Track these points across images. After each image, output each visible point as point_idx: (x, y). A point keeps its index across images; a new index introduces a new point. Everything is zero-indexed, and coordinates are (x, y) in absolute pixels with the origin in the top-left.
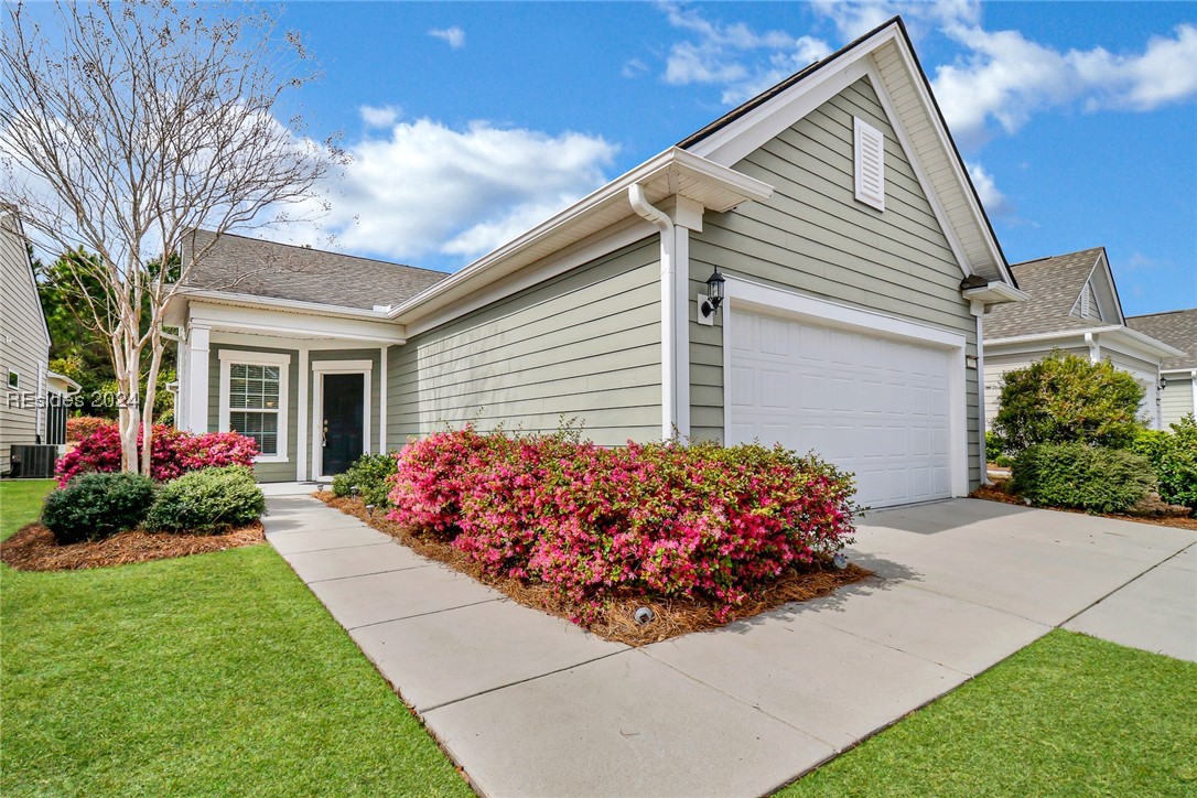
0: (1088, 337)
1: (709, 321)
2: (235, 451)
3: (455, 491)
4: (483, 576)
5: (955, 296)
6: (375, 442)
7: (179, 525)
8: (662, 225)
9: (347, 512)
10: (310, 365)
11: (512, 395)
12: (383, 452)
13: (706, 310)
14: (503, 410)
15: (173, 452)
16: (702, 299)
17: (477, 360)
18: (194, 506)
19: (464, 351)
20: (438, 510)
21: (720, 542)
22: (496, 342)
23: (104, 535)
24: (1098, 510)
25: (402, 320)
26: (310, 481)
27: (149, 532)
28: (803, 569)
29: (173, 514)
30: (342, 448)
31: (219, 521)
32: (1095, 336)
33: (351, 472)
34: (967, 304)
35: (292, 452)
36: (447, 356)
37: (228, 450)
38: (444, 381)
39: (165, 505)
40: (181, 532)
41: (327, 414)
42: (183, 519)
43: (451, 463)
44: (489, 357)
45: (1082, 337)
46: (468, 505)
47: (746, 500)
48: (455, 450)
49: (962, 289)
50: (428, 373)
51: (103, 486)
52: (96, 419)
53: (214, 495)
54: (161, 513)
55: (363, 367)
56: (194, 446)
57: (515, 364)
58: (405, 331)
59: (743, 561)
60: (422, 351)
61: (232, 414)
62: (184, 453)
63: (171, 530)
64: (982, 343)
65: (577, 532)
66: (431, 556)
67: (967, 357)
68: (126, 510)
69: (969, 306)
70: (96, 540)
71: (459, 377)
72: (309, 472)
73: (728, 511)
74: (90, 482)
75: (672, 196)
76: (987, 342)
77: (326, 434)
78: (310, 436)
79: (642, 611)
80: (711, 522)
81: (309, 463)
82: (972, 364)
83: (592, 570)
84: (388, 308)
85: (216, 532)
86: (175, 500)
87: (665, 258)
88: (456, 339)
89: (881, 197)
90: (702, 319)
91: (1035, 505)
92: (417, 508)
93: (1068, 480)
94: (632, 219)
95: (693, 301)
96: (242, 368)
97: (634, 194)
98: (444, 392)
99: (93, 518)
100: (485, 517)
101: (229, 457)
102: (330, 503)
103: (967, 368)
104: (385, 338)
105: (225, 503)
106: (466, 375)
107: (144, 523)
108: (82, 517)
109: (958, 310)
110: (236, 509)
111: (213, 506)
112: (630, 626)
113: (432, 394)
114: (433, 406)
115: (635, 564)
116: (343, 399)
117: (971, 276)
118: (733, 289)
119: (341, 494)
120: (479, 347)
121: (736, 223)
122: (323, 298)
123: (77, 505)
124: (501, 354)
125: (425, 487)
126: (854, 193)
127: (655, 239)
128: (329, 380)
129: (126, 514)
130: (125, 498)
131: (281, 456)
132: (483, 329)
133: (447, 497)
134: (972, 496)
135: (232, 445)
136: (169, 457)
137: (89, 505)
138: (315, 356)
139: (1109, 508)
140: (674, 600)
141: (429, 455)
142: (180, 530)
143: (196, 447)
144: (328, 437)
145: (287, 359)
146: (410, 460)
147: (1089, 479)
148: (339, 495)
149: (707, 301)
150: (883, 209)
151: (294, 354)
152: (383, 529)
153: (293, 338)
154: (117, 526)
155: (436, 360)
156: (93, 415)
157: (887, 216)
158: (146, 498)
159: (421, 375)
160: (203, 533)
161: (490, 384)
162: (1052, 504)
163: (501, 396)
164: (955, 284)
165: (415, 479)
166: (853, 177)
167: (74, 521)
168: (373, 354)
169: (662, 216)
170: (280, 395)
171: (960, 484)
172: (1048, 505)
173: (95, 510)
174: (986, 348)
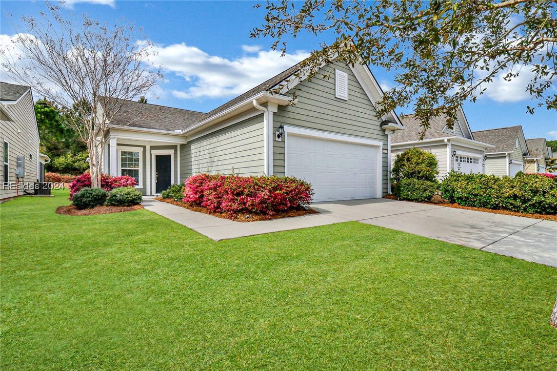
0: (446, 140)
1: (280, 140)
2: (129, 182)
3: (202, 191)
4: (210, 213)
5: (379, 128)
6: (176, 180)
7: (117, 203)
8: (264, 111)
9: (168, 203)
10: (150, 151)
11: (223, 162)
12: (179, 184)
13: (279, 137)
14: (220, 168)
15: (108, 182)
16: (277, 133)
17: (211, 150)
18: (121, 197)
19: (208, 147)
20: (198, 196)
21: (268, 199)
22: (218, 144)
23: (93, 207)
24: (417, 200)
25: (185, 135)
26: (151, 195)
27: (107, 206)
28: (294, 208)
29: (115, 200)
30: (163, 183)
31: (129, 202)
32: (449, 140)
33: (168, 190)
34: (384, 130)
35: (145, 184)
36: (202, 149)
37: (127, 182)
38: (200, 158)
39: (112, 197)
40: (117, 206)
41: (157, 170)
42: (118, 201)
43: (202, 183)
44: (216, 149)
45: (443, 141)
46: (206, 193)
47: (275, 189)
48: (203, 179)
49: (381, 125)
50: (195, 155)
51: (91, 192)
52: (53, 174)
53: (127, 195)
54: (111, 200)
55: (170, 152)
56: (114, 180)
57: (224, 152)
58: (186, 139)
59: (275, 205)
60: (193, 147)
61: (122, 170)
62: (111, 183)
63: (114, 205)
64: (390, 144)
65: (231, 197)
66: (196, 211)
67: (383, 149)
68: (99, 199)
69: (385, 131)
70: (90, 209)
71: (205, 157)
72: (151, 192)
73: (270, 191)
74: (87, 190)
75: (267, 102)
76: (392, 144)
77: (157, 178)
78: (151, 178)
79: (247, 216)
80: (265, 194)
81: (151, 188)
82: (385, 151)
83: (235, 206)
84: (180, 131)
85: (128, 206)
86: (115, 196)
87: (265, 121)
88: (205, 143)
89: (346, 95)
90: (277, 139)
91: (400, 200)
92: (191, 196)
93: (409, 191)
94: (254, 109)
95: (274, 134)
96: (125, 152)
97: (255, 103)
98: (201, 162)
99: (89, 201)
100: (210, 196)
101: (127, 184)
102: (161, 200)
103: (383, 153)
104: (178, 142)
105: (131, 197)
106: (208, 156)
107: (106, 203)
108: (86, 201)
109: (379, 133)
110: (134, 199)
111: (127, 198)
112: (244, 219)
113: (196, 163)
114: (197, 167)
115: (245, 204)
116: (163, 164)
117: (385, 120)
118: (288, 129)
119: (165, 198)
120: (212, 146)
121: (290, 109)
122: (157, 127)
123: (84, 197)
124: (219, 149)
125: (193, 190)
126: (335, 95)
127: (262, 115)
128: (157, 157)
129: (99, 201)
130: (99, 196)
131: (140, 186)
132: (214, 140)
133: (200, 193)
134: (383, 197)
135: (128, 180)
136: (107, 183)
137: (88, 197)
138: (152, 148)
139: (420, 200)
140: (256, 213)
141: (195, 180)
142: (117, 205)
143: (115, 181)
144: (158, 179)
145: (142, 149)
146: (189, 182)
147: (414, 190)
148: (164, 198)
149: (279, 133)
150: (347, 100)
151: (144, 147)
152: (181, 206)
153: (144, 141)
154: (96, 204)
155: (198, 150)
156: (52, 172)
157: (349, 102)
158: (104, 196)
159: (192, 155)
160: (124, 206)
161: (216, 159)
162: (404, 199)
163: (220, 163)
164: (379, 124)
165: (191, 188)
166: (335, 90)
167: (84, 202)
168: (174, 147)
169: (264, 109)
170: (140, 163)
171: (379, 194)
172: (403, 200)
173: (90, 199)
174: (392, 147)
